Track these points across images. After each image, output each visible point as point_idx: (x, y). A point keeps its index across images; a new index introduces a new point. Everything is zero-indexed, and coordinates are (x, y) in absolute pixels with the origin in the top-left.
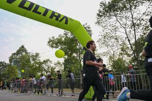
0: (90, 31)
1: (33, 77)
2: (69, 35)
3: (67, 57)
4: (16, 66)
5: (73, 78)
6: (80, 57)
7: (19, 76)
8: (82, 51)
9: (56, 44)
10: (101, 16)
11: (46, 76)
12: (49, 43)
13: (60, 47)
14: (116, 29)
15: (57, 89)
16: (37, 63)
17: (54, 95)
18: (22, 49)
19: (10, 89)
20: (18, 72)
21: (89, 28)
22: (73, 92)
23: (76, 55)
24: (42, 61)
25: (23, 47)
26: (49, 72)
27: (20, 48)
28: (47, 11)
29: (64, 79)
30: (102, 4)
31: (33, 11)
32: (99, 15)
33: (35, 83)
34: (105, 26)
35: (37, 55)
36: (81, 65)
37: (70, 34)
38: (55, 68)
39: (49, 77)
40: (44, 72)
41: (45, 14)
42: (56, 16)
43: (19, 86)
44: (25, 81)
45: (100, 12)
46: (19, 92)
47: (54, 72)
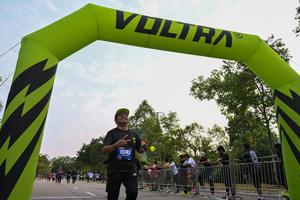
0: (283, 52)
1: (171, 161)
3: (233, 115)
5: (256, 162)
6: (264, 113)
7: (144, 158)
9: (209, 91)
11: (196, 158)
12: (193, 89)
13: (216, 97)
16: (174, 133)
17: (217, 197)
18: (145, 107)
21: (279, 45)
22: (260, 193)
24: (183, 127)
25: (145, 103)
26: (199, 149)
27: (141, 106)
29: (234, 164)
33: (176, 172)
35: (172, 116)
36: (269, 130)
37: (235, 66)
38: (211, 141)
40: (188, 150)
41: (183, 35)
44: (158, 168)
46: (148, 189)
47: (210, 148)
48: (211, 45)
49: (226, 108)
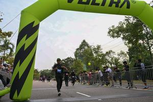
1: (99, 70)
3: (131, 45)
4: (81, 60)
5: (144, 69)
6: (148, 44)
7: (85, 69)
9: (117, 33)
11: (111, 68)
12: (109, 33)
13: (122, 36)
15: (126, 81)
17: (124, 87)
18: (84, 44)
19: (79, 81)
24: (105, 53)
25: (84, 41)
26: (113, 63)
27: (82, 43)
29: (132, 70)
33: (102, 75)
35: (99, 47)
36: (151, 52)
37: (132, 19)
38: (119, 59)
40: (108, 64)
44: (92, 74)
47: (119, 63)
48: (118, 8)
49: (127, 41)
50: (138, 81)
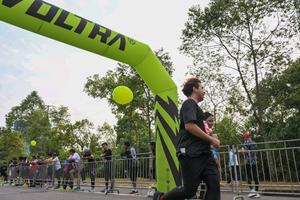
0: (169, 65)
1: (55, 156)
2: (128, 72)
3: (122, 115)
4: (19, 133)
5: (135, 158)
6: (148, 116)
8: (154, 103)
9: (102, 89)
10: (191, 35)
12: (87, 86)
13: (109, 96)
14: (219, 61)
15: (103, 180)
16: (64, 128)
17: (97, 191)
19: (6, 179)
20: (25, 144)
21: (166, 58)
22: (135, 185)
23: (140, 112)
24: (73, 123)
25: (34, 94)
26: (87, 145)
28: (83, 23)
29: (116, 159)
30: (194, 12)
31: (56, 23)
32: (186, 33)
33: (59, 167)
34: (198, 55)
35: (63, 111)
37: (129, 70)
38: (99, 137)
39: (86, 155)
40: (76, 146)
41: (80, 29)
42: (101, 34)
43: (26, 173)
44: (39, 164)
45: (189, 27)
46: (25, 185)
47: (98, 144)
48: (106, 45)
50: (125, 180)
